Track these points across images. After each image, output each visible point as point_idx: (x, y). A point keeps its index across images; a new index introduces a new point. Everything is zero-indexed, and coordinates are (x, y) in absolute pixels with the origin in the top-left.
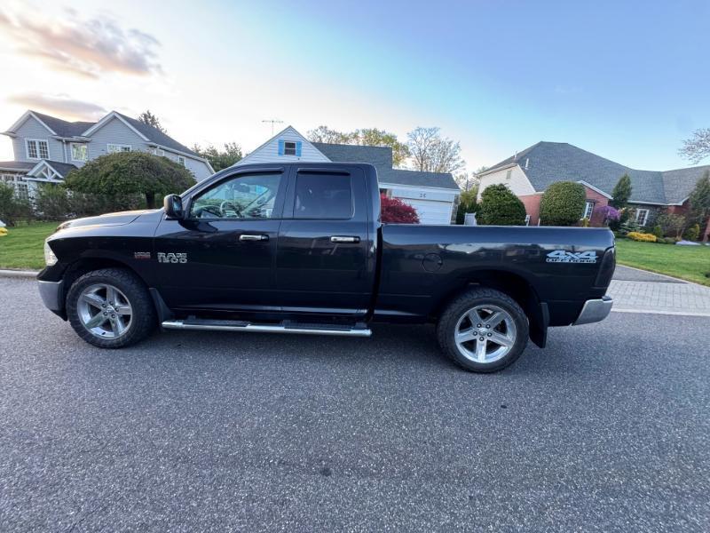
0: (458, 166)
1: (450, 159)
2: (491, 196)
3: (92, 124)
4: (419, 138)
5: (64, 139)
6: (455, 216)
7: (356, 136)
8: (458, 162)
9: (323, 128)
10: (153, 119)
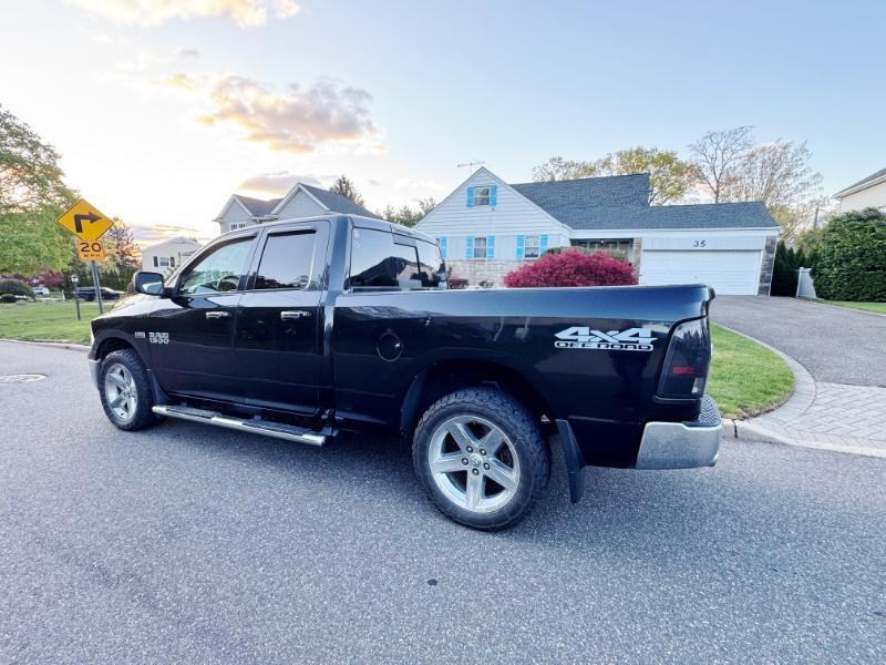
0: (805, 185)
1: (788, 174)
2: (841, 232)
3: (281, 200)
4: (711, 151)
5: (257, 218)
6: (770, 275)
7: (606, 164)
8: (805, 178)
9: (556, 161)
10: (348, 184)
